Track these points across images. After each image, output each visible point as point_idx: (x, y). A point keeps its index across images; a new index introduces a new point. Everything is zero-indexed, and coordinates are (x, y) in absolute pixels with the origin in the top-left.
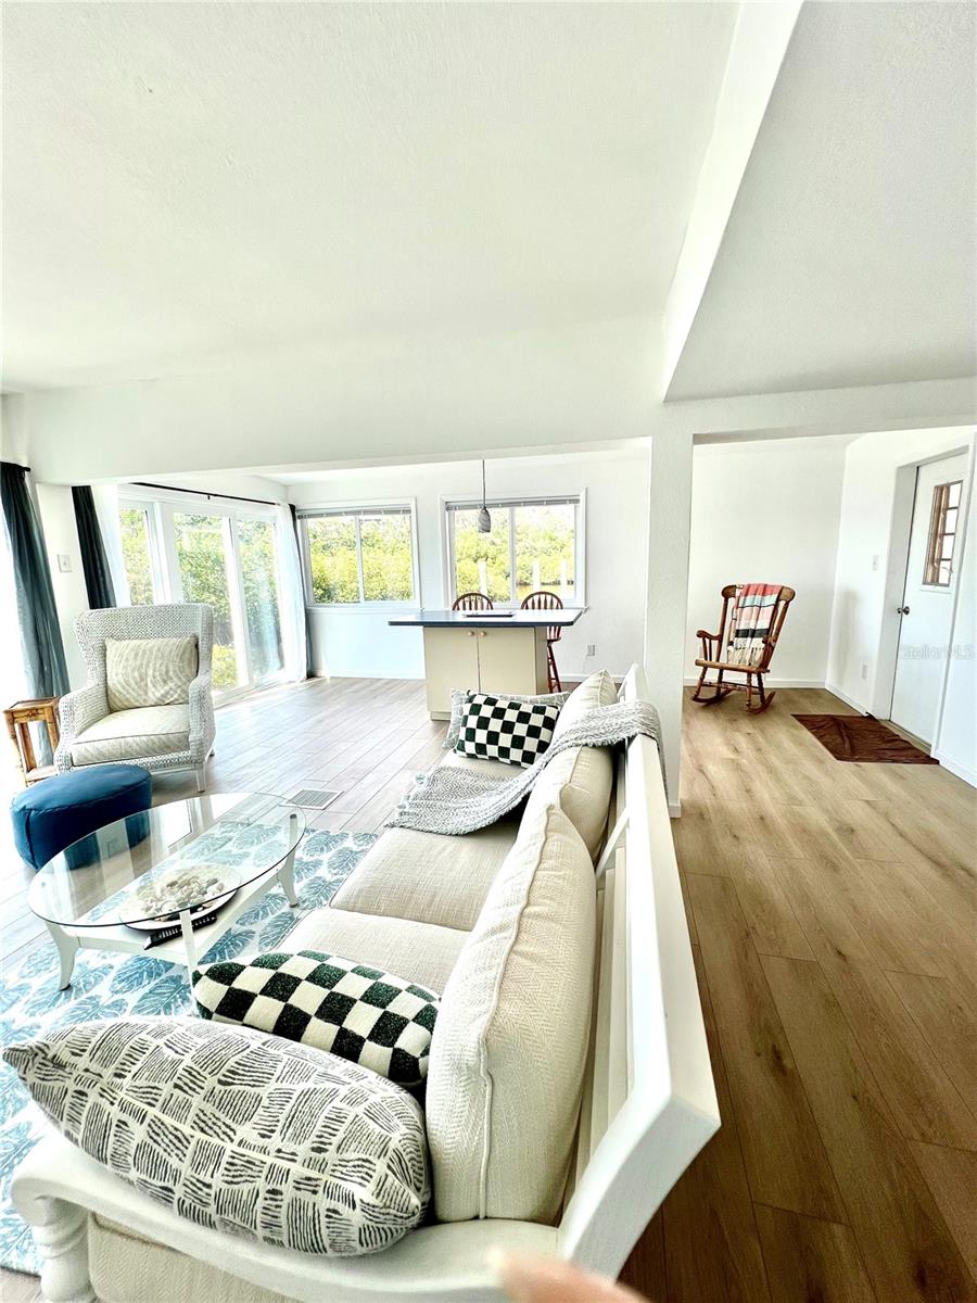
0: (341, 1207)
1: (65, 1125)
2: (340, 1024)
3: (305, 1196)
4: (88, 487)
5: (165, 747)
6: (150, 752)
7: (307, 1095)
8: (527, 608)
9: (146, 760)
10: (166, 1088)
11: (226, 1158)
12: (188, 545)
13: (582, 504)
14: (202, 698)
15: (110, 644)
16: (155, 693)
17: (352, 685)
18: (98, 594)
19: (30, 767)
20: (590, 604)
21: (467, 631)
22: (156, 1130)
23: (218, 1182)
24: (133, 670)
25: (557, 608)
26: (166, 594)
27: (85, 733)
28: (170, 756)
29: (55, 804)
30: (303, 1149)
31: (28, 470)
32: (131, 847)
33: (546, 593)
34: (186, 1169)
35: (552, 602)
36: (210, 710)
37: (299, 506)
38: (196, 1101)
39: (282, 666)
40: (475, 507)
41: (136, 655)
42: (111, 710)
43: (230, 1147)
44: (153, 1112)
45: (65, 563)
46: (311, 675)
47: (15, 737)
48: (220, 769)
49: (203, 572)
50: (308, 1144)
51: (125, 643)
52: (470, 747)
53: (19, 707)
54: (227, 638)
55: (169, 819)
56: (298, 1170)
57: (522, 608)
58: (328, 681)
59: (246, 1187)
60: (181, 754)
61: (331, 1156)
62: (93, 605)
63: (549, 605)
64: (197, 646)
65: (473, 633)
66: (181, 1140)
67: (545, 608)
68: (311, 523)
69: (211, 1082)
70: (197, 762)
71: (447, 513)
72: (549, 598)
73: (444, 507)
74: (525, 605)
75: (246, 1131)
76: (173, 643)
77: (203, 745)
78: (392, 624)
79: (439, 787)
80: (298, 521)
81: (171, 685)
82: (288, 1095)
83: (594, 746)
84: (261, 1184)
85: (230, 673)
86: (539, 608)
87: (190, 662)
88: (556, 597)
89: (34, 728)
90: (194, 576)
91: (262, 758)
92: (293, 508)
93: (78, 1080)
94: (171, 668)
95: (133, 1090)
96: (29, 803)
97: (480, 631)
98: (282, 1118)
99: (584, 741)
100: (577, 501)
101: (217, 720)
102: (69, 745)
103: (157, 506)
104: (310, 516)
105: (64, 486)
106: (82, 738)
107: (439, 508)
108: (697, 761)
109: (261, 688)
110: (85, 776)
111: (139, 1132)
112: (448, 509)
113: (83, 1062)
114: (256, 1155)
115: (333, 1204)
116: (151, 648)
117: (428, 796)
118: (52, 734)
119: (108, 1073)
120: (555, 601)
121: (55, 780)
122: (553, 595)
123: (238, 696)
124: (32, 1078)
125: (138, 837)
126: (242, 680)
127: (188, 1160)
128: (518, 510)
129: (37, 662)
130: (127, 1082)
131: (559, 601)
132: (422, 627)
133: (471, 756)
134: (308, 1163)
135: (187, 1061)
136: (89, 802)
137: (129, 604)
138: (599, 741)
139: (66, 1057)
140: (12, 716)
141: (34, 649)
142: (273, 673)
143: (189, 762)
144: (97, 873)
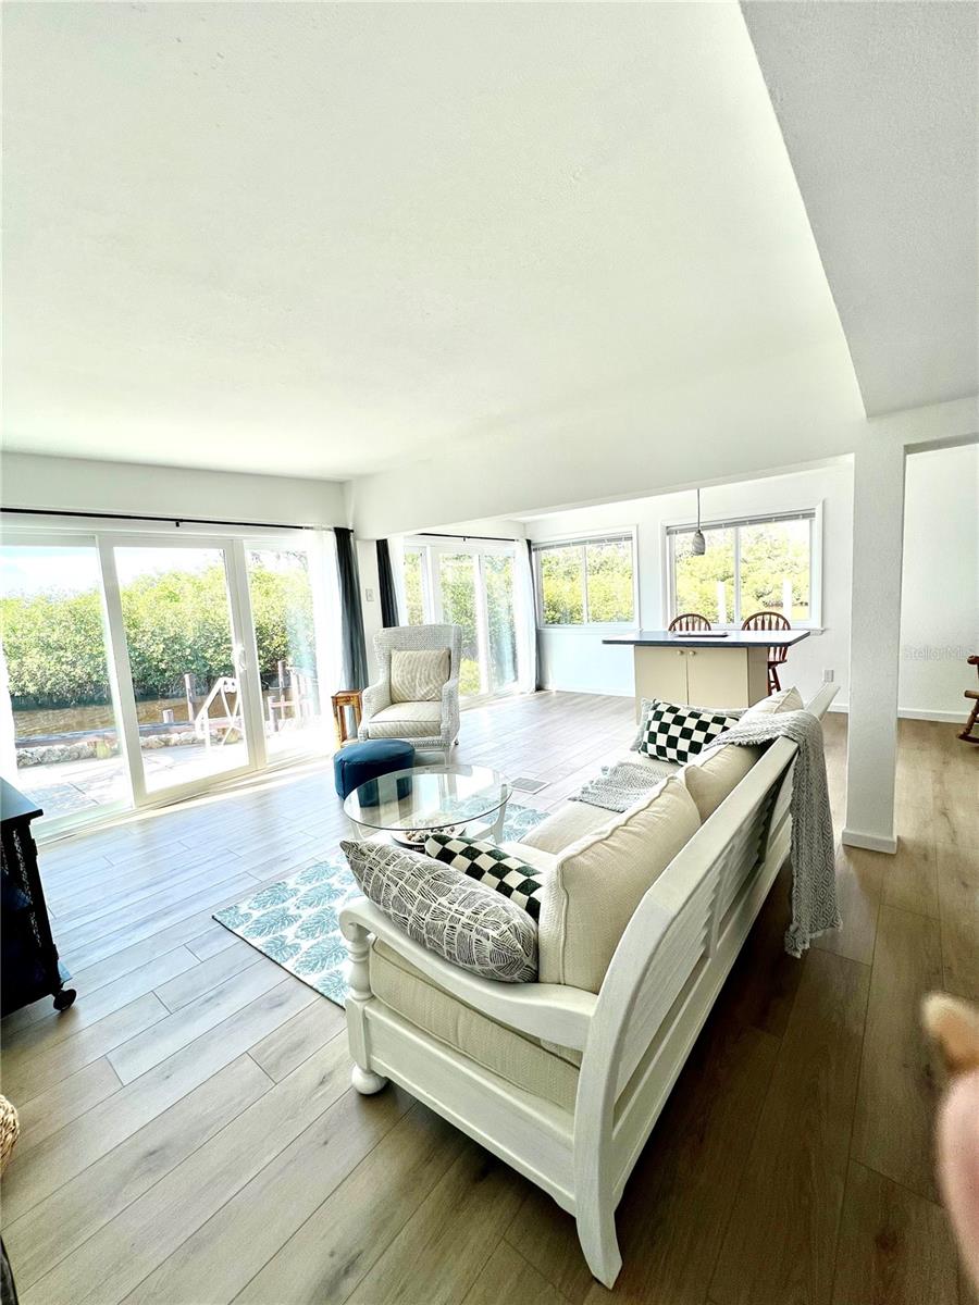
0: (482, 939)
1: (363, 883)
2: (501, 879)
3: (466, 931)
4: (386, 540)
5: (424, 732)
6: (415, 734)
7: (473, 894)
8: (749, 629)
9: (412, 739)
10: (408, 874)
11: (432, 909)
12: (450, 578)
13: (818, 519)
14: (451, 696)
15: (394, 652)
16: (420, 692)
17: (572, 699)
18: (389, 618)
19: (344, 739)
20: (828, 625)
21: (677, 650)
22: (402, 890)
23: (428, 918)
24: (408, 673)
25: (784, 629)
26: (431, 618)
27: (377, 716)
28: (426, 739)
29: (358, 759)
30: (468, 912)
31: (352, 531)
32: (399, 799)
33: (770, 614)
34: (414, 911)
35: (777, 622)
36: (458, 712)
37: (534, 541)
38: (421, 882)
39: (516, 678)
40: (690, 530)
41: (410, 662)
42: (392, 702)
43: (434, 905)
44: (401, 883)
45: (369, 596)
46: (539, 688)
47: (336, 715)
48: (462, 756)
49: (460, 599)
50: (471, 910)
51: (403, 652)
52: (652, 749)
53: (340, 695)
54: (473, 654)
55: (426, 784)
56: (464, 920)
57: (743, 629)
58: (554, 694)
59: (440, 923)
60: (436, 738)
61: (481, 916)
62: (385, 626)
63: (774, 626)
64: (450, 657)
65: (682, 652)
66: (413, 898)
67: (770, 629)
68: (543, 554)
69: (428, 877)
70: (445, 746)
71: (668, 538)
72: (774, 618)
73: (665, 533)
74: (746, 626)
75: (442, 900)
76: (432, 654)
77: (450, 734)
78: (606, 642)
79: (619, 777)
80: (533, 553)
81: (431, 686)
82: (465, 891)
83: (740, 745)
84: (447, 923)
85: (474, 684)
86: (763, 629)
87: (444, 668)
88: (784, 619)
89: (347, 709)
90: (455, 602)
91: (493, 750)
92: (529, 542)
93: (370, 862)
94: (432, 674)
95: (394, 871)
96: (344, 757)
97: (690, 651)
98: (460, 898)
99: (731, 741)
100: (813, 515)
101: (461, 719)
102: (366, 724)
103: (428, 549)
104: (543, 548)
105: (372, 540)
106: (375, 719)
107: (660, 533)
108: (943, 804)
109: (499, 696)
110: (375, 745)
111: (395, 891)
112: (668, 534)
113: (373, 855)
114: (445, 910)
115: (479, 937)
116: (419, 658)
117: (608, 782)
118: (357, 718)
119: (383, 862)
120: (781, 622)
121: (357, 746)
122: (778, 616)
123: (479, 702)
124: (351, 857)
125: (404, 792)
126: (484, 690)
127: (415, 907)
128: (743, 529)
129: (351, 667)
130: (391, 868)
131: (786, 622)
132: (632, 646)
133: (653, 757)
134: (469, 918)
135: (418, 865)
136: (376, 761)
137: (408, 625)
138: (744, 741)
139: (365, 850)
140: (336, 700)
141: (349, 654)
142: (509, 685)
143: (439, 745)
144: (376, 813)
